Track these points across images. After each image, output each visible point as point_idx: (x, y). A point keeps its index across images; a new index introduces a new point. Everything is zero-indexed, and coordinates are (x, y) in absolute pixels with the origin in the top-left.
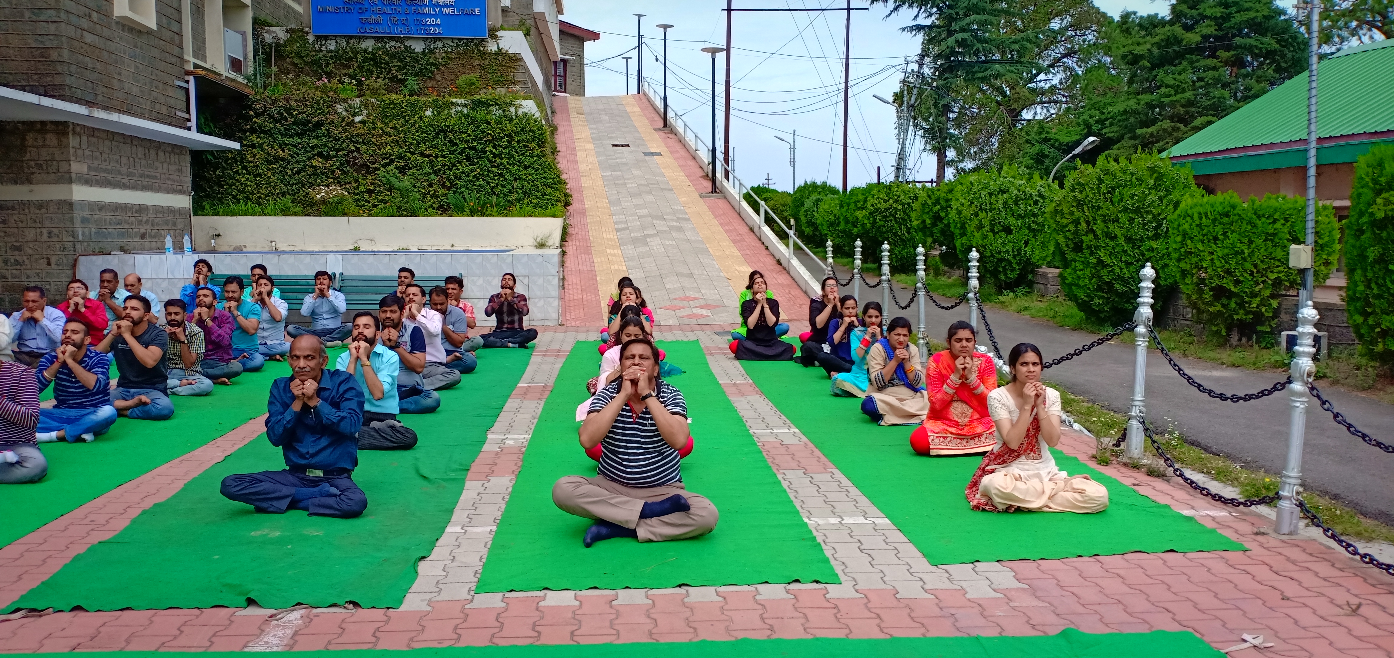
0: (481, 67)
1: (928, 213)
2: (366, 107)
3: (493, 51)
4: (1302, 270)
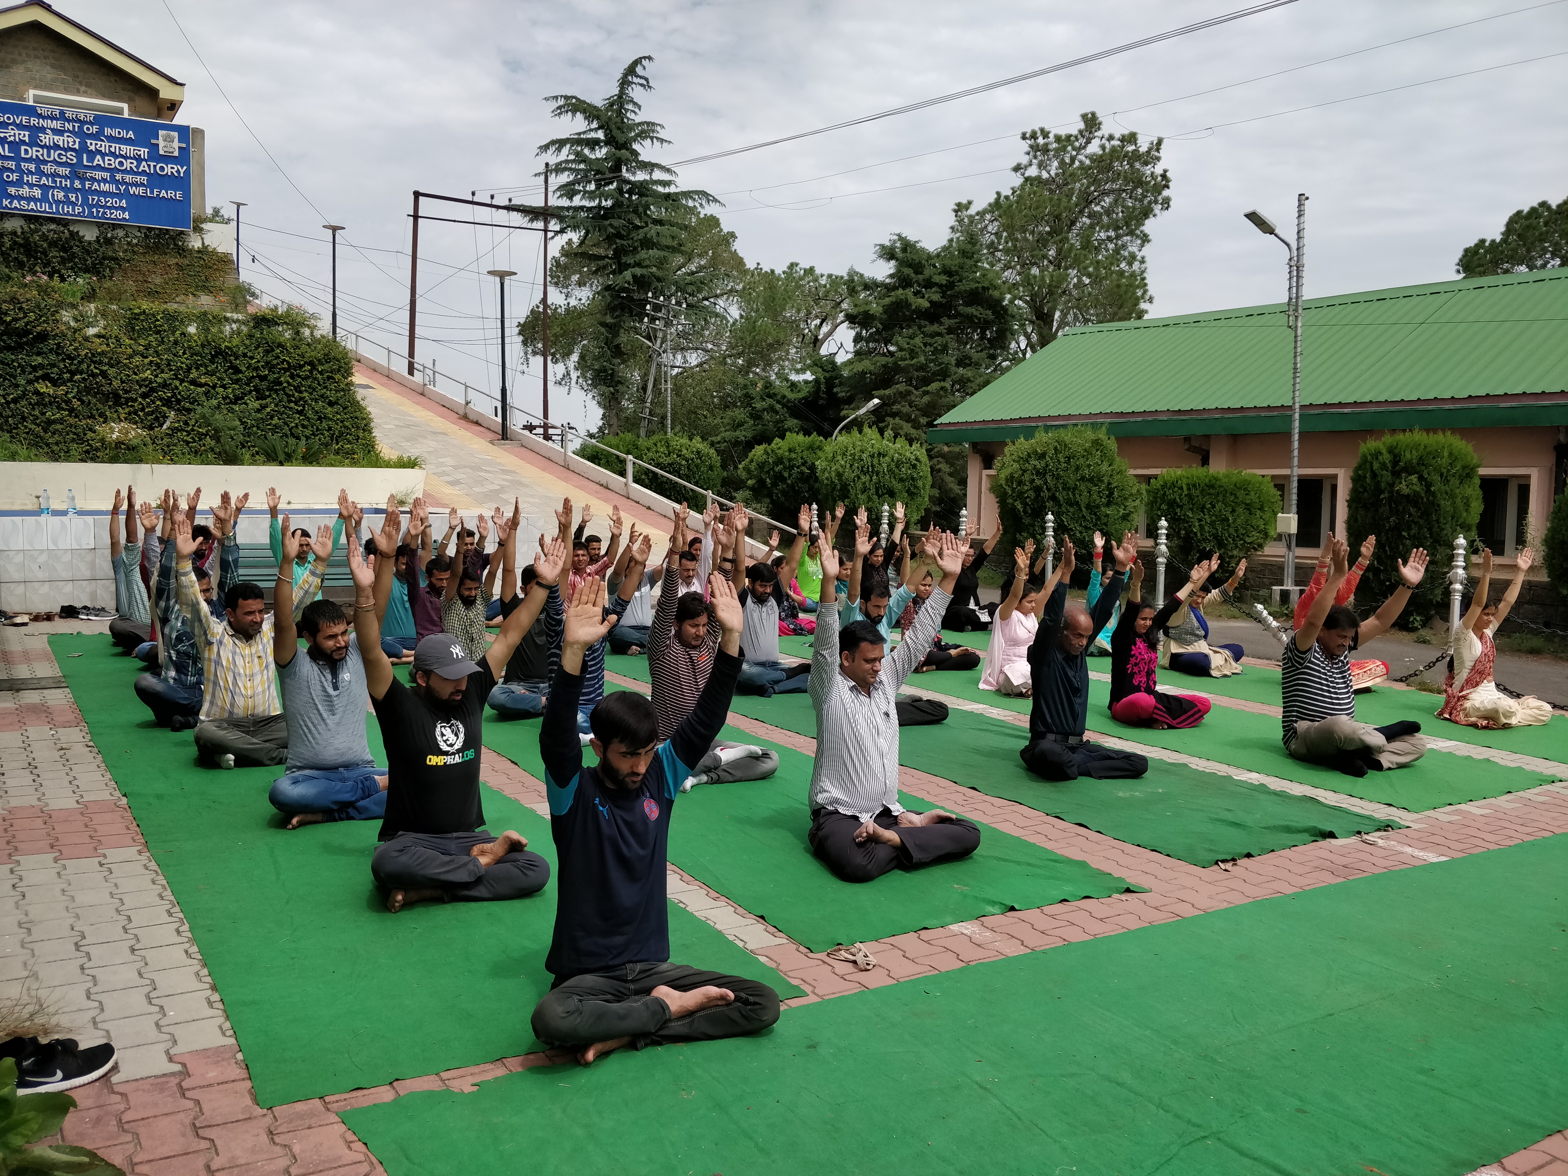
0: (180, 267)
1: (768, 472)
2: (104, 315)
3: (196, 247)
4: (1290, 535)
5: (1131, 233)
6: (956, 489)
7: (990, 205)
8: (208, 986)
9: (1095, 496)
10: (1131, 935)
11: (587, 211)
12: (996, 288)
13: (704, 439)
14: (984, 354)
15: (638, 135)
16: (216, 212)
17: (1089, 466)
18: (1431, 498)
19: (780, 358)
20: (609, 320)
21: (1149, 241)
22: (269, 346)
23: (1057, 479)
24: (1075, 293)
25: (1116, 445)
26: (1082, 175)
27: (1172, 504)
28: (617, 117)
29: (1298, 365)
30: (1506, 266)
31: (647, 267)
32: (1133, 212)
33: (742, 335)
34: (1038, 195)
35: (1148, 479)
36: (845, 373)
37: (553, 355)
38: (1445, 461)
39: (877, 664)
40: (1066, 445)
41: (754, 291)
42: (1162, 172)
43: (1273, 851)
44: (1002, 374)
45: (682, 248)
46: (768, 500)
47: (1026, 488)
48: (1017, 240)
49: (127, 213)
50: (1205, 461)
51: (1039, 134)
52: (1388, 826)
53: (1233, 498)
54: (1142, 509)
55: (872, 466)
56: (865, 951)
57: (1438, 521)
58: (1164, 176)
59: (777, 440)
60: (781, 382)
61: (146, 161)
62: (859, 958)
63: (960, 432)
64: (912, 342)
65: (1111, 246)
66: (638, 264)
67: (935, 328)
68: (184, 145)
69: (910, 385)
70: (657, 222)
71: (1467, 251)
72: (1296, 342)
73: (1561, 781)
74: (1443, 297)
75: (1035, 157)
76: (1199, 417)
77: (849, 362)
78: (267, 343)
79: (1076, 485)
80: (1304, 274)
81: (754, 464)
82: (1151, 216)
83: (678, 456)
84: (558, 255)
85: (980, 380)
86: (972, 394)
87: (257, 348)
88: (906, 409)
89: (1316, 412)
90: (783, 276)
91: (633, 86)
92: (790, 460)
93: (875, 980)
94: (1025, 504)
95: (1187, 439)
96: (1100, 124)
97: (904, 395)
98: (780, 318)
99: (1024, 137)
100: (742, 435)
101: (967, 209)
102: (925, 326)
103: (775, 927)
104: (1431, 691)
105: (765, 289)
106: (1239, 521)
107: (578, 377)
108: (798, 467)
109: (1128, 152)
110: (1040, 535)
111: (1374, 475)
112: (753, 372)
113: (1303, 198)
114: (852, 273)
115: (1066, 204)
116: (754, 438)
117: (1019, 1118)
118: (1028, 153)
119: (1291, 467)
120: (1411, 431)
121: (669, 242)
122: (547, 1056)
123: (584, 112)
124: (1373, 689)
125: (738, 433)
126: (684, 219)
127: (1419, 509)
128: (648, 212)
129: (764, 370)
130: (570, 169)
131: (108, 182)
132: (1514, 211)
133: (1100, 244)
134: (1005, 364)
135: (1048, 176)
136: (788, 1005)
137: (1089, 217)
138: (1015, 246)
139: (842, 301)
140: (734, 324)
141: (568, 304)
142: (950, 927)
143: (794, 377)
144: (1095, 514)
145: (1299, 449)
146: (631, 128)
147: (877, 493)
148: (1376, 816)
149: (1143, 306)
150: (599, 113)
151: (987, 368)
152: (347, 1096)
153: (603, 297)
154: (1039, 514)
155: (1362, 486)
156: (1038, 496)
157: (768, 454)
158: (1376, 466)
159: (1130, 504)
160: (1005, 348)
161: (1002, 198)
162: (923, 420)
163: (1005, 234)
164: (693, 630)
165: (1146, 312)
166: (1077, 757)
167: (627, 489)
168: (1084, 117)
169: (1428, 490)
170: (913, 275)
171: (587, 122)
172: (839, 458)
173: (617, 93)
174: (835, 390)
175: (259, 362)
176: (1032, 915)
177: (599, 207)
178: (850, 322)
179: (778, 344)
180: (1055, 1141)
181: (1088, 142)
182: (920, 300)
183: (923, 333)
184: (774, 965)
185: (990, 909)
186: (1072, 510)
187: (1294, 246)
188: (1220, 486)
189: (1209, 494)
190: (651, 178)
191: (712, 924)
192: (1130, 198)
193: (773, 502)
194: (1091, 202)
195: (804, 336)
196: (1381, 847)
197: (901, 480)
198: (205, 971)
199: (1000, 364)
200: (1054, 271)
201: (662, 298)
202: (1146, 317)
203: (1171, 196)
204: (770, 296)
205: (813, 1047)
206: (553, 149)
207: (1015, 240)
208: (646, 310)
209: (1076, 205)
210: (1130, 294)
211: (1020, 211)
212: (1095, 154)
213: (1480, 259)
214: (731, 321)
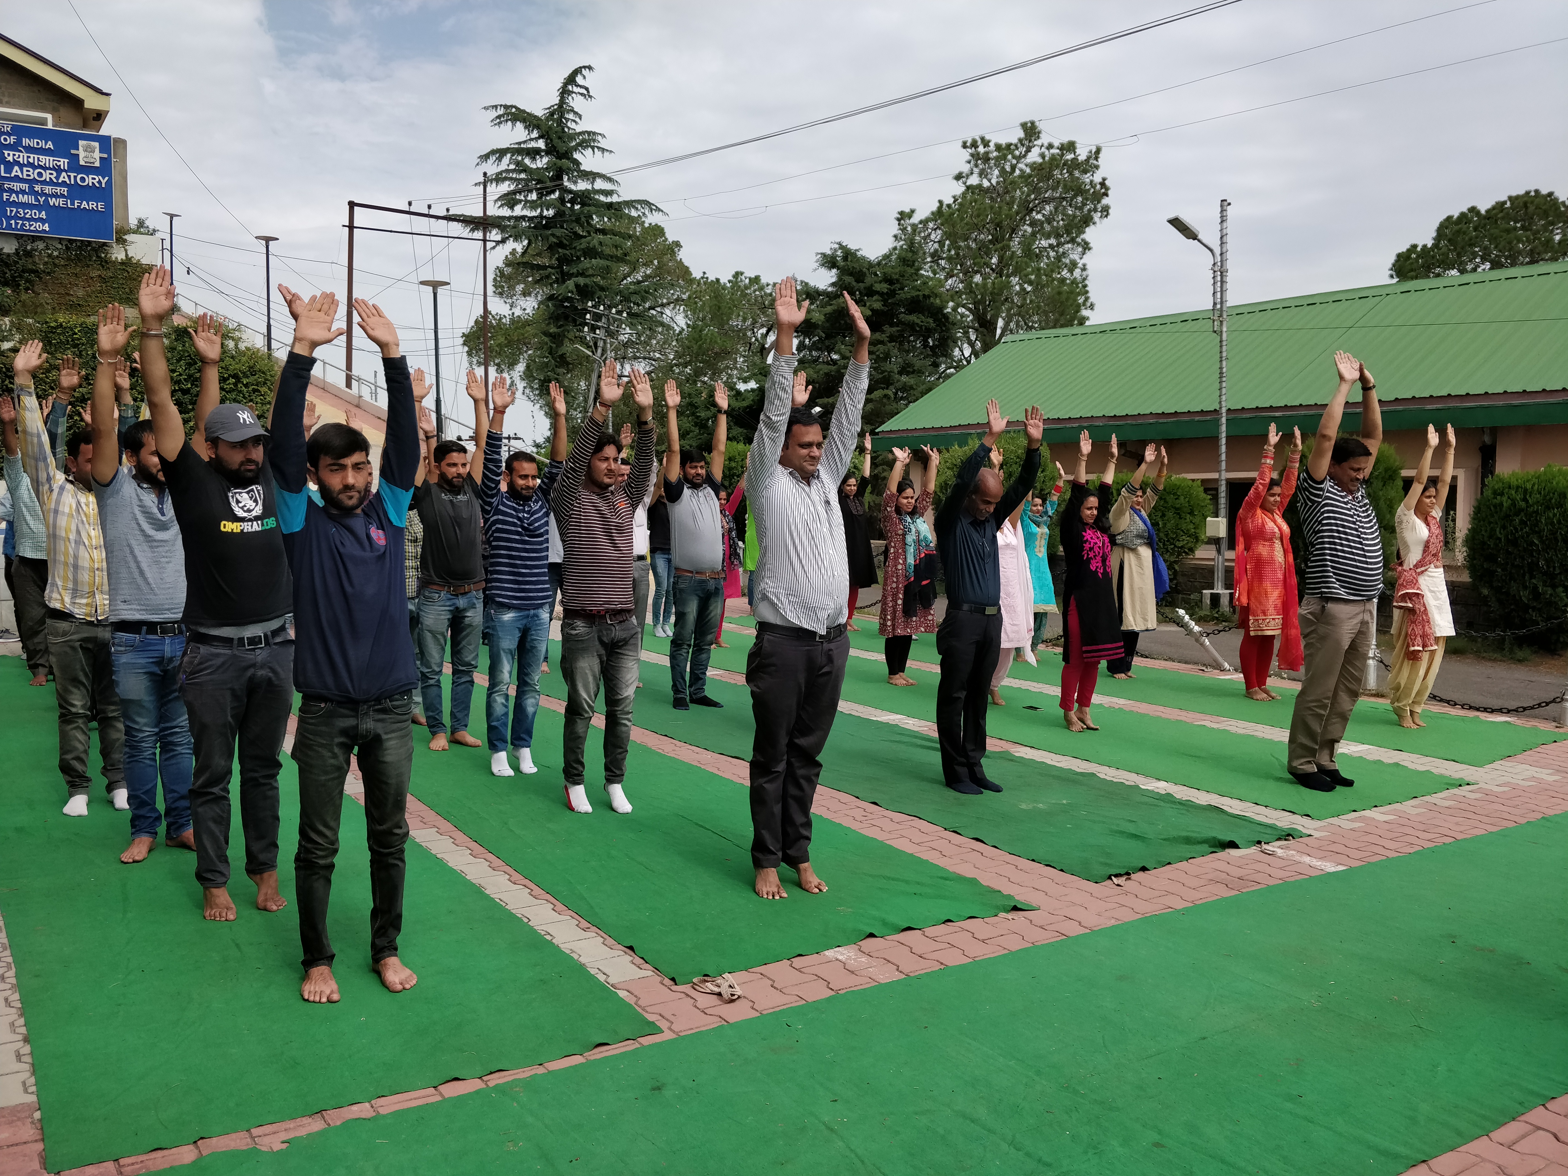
0: (103, 279)
2: (20, 329)
3: (119, 259)
4: (1219, 539)
5: (1073, 241)
7: (933, 213)
8: (20, 1037)
10: (1012, 957)
11: (528, 221)
12: (936, 296)
14: (927, 362)
15: (579, 144)
16: (141, 223)
19: (728, 367)
20: (553, 330)
21: (1089, 249)
22: (191, 359)
24: (1017, 300)
25: (1048, 452)
26: (1022, 183)
28: (557, 126)
29: (1224, 370)
30: (1438, 270)
31: (590, 276)
32: (1073, 220)
33: (688, 344)
34: (978, 203)
37: (497, 364)
41: (700, 300)
42: (1101, 180)
43: (1169, 863)
44: (945, 381)
45: (627, 257)
48: (959, 248)
49: (47, 225)
51: (979, 142)
52: (1289, 835)
56: (728, 982)
58: (1103, 184)
61: (66, 171)
62: (724, 989)
63: (902, 439)
65: (1052, 254)
66: (582, 274)
68: (105, 156)
70: (600, 231)
71: (1399, 256)
72: (1221, 346)
73: (1468, 784)
74: (1371, 302)
75: (976, 166)
76: (1134, 422)
78: (189, 356)
80: (1228, 279)
82: (1091, 224)
84: (498, 265)
85: (923, 388)
86: (915, 400)
87: (179, 361)
89: (1248, 416)
90: (728, 285)
91: (574, 95)
93: (736, 1013)
96: (1039, 133)
98: (726, 327)
99: (965, 146)
101: (910, 217)
103: (642, 958)
105: (711, 298)
106: (1169, 526)
107: (525, 388)
109: (1067, 160)
112: (701, 381)
113: (1226, 203)
115: (1007, 212)
117: (863, 1162)
118: (969, 162)
119: (1219, 471)
121: (613, 251)
123: (523, 121)
126: (629, 229)
128: (591, 222)
129: (711, 379)
130: (511, 179)
131: (27, 193)
132: (1445, 217)
133: (1041, 252)
134: (948, 371)
135: (989, 184)
136: (640, 1044)
137: (1031, 225)
138: (957, 254)
140: (680, 333)
141: (513, 314)
142: (826, 953)
143: (740, 386)
145: (1227, 453)
146: (572, 137)
148: (1279, 824)
149: (1085, 313)
150: (539, 122)
151: (930, 376)
152: (144, 1157)
153: (548, 306)
160: (948, 355)
161: (944, 206)
163: (947, 242)
165: (1088, 319)
168: (1024, 125)
170: (854, 284)
171: (527, 132)
173: (557, 102)
175: (181, 375)
176: (913, 937)
177: (541, 216)
179: (725, 354)
181: (1029, 150)
184: (633, 1000)
187: (1217, 251)
190: (593, 188)
191: (576, 957)
192: (1070, 205)
194: (1032, 210)
195: (751, 344)
196: (1279, 857)
198: (22, 1021)
199: (944, 371)
200: (996, 278)
201: (602, 308)
202: (1087, 323)
203: (1110, 204)
204: (716, 305)
205: (659, 1089)
206: (493, 158)
207: (958, 248)
208: (585, 319)
209: (1017, 213)
210: (1071, 301)
211: (962, 219)
212: (1035, 163)
213: (1412, 263)
214: (678, 330)
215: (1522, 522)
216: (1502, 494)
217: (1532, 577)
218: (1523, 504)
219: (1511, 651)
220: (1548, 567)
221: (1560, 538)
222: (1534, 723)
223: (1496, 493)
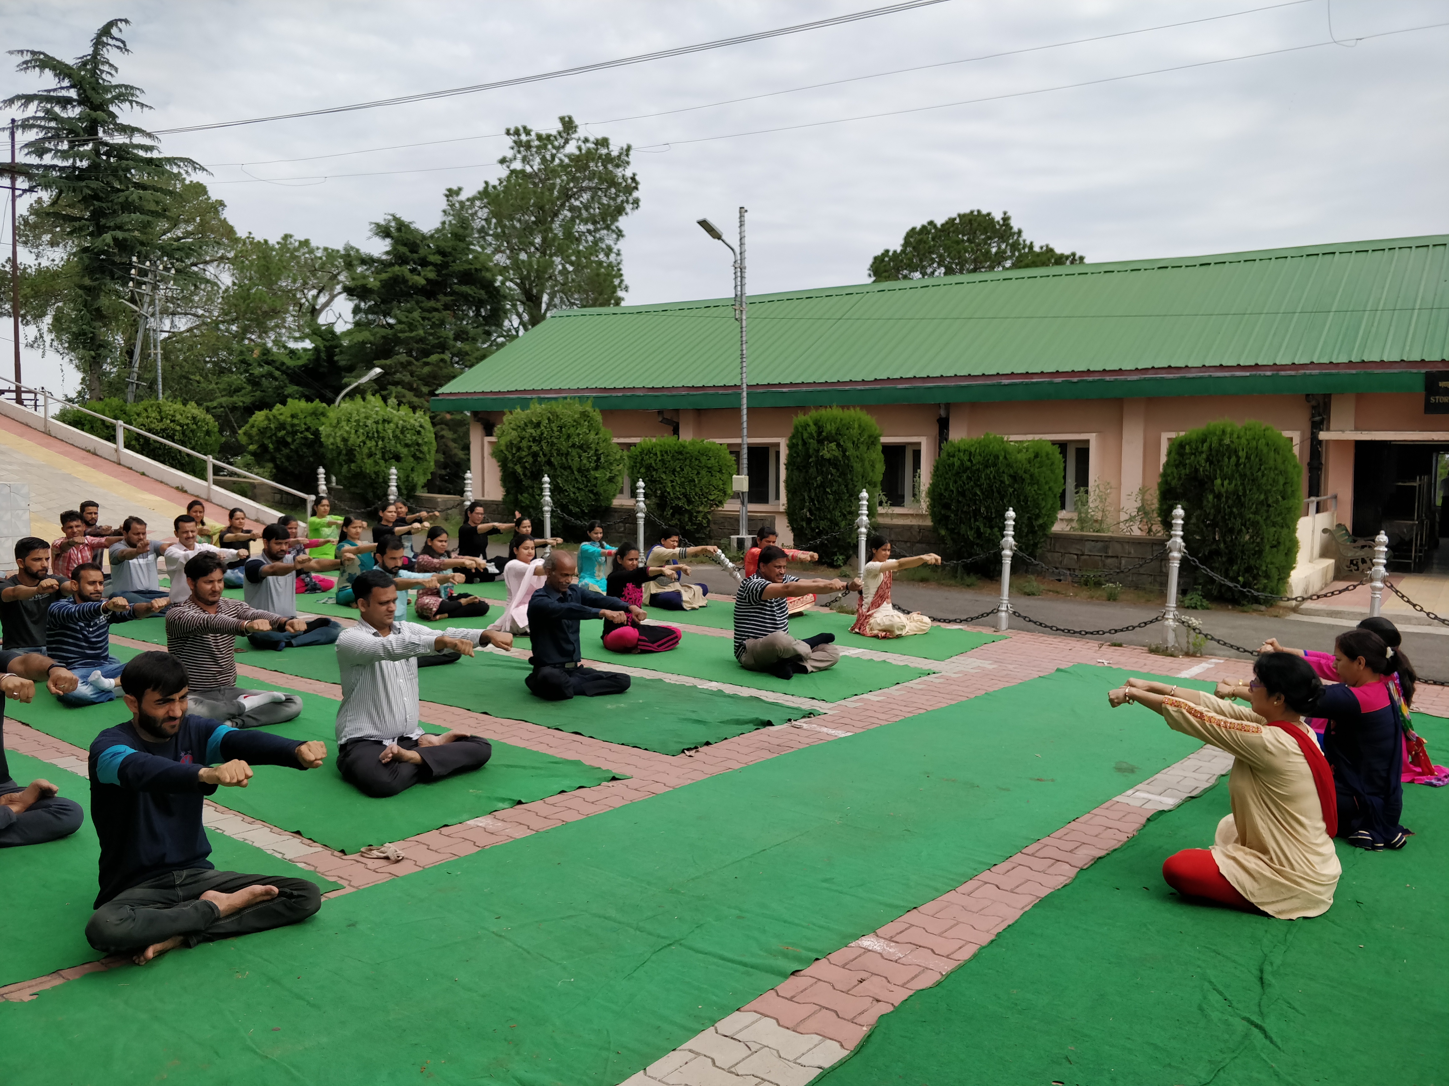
1: (270, 437)
4: (743, 493)
5: (608, 228)
6: (461, 454)
7: (479, 193)
9: (585, 461)
10: (617, 811)
11: (59, 170)
12: (488, 270)
13: (199, 404)
14: (480, 330)
15: (116, 97)
17: (579, 434)
18: (846, 461)
19: (277, 326)
20: (87, 281)
21: (623, 236)
23: (551, 445)
24: (560, 278)
25: (601, 417)
26: (562, 171)
27: (649, 467)
28: (91, 77)
29: (744, 352)
30: (905, 272)
31: (129, 230)
32: (607, 209)
33: (235, 302)
34: (522, 187)
35: (629, 445)
36: (345, 343)
37: (24, 317)
38: (855, 432)
39: (392, 605)
40: (557, 416)
41: (247, 259)
42: (631, 175)
43: (726, 739)
44: (497, 349)
45: (167, 213)
46: (271, 465)
47: (524, 453)
48: (505, 226)
50: (676, 431)
51: (522, 130)
52: (810, 714)
53: (697, 462)
54: (626, 472)
55: (378, 432)
56: (394, 848)
57: (852, 480)
58: (633, 179)
59: (278, 406)
60: (279, 349)
62: (389, 854)
63: (460, 401)
64: (410, 315)
65: (590, 238)
66: (119, 227)
67: (432, 303)
69: (411, 356)
70: (138, 186)
71: (875, 258)
72: (742, 332)
73: (934, 673)
74: (855, 298)
75: (519, 152)
76: (669, 394)
77: (349, 333)
79: (568, 451)
80: (746, 275)
81: (255, 429)
82: (624, 214)
83: (172, 421)
84: (26, 213)
85: (477, 354)
86: (471, 366)
88: (407, 378)
89: (761, 391)
90: (277, 247)
91: (109, 47)
92: (293, 425)
93: (404, 869)
94: (524, 468)
95: (660, 412)
96: (576, 127)
97: (405, 366)
98: (275, 287)
99: (508, 133)
100: (239, 400)
101: (458, 194)
102: (422, 302)
103: (310, 839)
104: (847, 612)
105: (258, 258)
106: (703, 482)
107: (52, 340)
108: (301, 433)
109: (602, 155)
110: (539, 495)
111: (805, 443)
112: (248, 339)
113: (743, 210)
114: (348, 248)
115: (548, 197)
116: (253, 403)
117: (528, 953)
118: (513, 148)
119: (742, 437)
120: (830, 407)
121: (153, 207)
122: (102, 964)
123: (53, 68)
124: (805, 613)
125: (235, 398)
126: (169, 184)
127: (838, 470)
128: (128, 175)
129: (260, 337)
130: (39, 126)
132: (910, 228)
133: (580, 236)
134: (500, 340)
135: (531, 170)
137: (570, 210)
138: (503, 232)
139: (338, 274)
140: (227, 290)
141: (40, 264)
142: (468, 822)
143: (292, 345)
144: (586, 477)
145: (748, 421)
146: (108, 89)
147: (383, 458)
148: (803, 707)
149: (620, 293)
150: (71, 71)
151: (484, 343)
153: (81, 259)
154: (537, 477)
155: (796, 452)
156: (535, 461)
157: (269, 420)
158: (805, 435)
159: (616, 468)
160: (500, 325)
161: (490, 187)
162: (425, 390)
163: (494, 221)
164: (209, 587)
165: (623, 299)
166: (573, 680)
167: (118, 456)
168: (562, 119)
169: (844, 455)
170: (408, 254)
171: (57, 80)
172: (344, 423)
173: (91, 52)
174: (336, 358)
176: (537, 806)
177: (74, 167)
178: (348, 294)
179: (274, 312)
180: (558, 964)
181: (567, 142)
182: (416, 278)
183: (421, 308)
184: (312, 868)
185: (501, 805)
186: (566, 473)
187: (738, 250)
188: (687, 453)
189: (678, 459)
190: (131, 142)
191: (251, 843)
192: (605, 196)
193: (276, 467)
194: (571, 197)
195: (301, 305)
196: (805, 729)
197: (407, 445)
199: (495, 340)
200: (540, 257)
201: (148, 263)
202: (623, 304)
203: (640, 197)
204: (264, 265)
205: (353, 925)
206: (18, 104)
207: (503, 227)
208: (130, 274)
209: (558, 199)
210: (608, 283)
211: (507, 201)
212: (573, 154)
213: (885, 266)
214: (223, 288)
215: (969, 478)
216: (954, 456)
217: (976, 520)
218: (969, 464)
219: (962, 578)
220: (987, 513)
221: (995, 490)
222: (979, 629)
223: (950, 455)
